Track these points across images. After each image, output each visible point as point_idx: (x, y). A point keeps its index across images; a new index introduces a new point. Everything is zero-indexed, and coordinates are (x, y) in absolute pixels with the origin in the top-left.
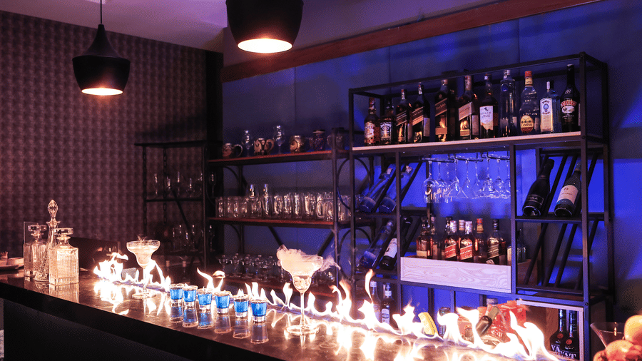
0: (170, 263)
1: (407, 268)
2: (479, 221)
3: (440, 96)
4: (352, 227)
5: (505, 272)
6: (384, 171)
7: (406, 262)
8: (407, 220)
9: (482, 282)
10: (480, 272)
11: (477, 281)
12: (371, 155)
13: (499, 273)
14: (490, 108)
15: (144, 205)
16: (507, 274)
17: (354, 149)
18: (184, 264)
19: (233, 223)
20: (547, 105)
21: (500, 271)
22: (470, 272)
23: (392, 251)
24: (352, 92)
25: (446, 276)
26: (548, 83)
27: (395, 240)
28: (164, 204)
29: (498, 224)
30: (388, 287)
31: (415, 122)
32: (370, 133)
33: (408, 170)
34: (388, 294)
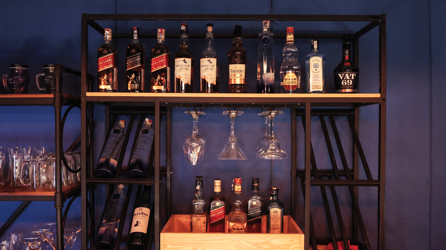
1: (169, 246)
5: (297, 241)
10: (268, 243)
13: (290, 243)
16: (300, 243)
17: (88, 94)
21: (292, 241)
26: (316, 43)
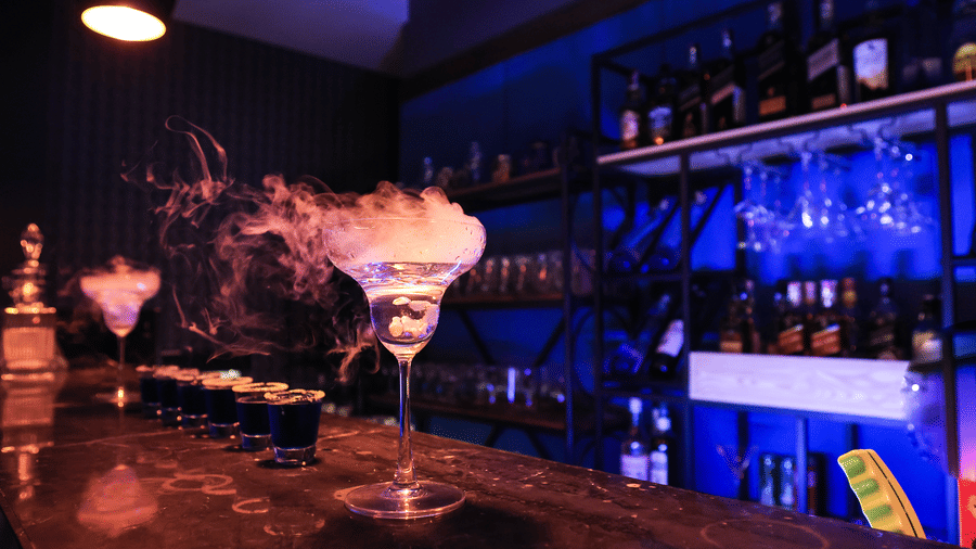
1: (703, 374)
2: (849, 281)
3: (769, 40)
4: (597, 302)
6: (655, 204)
7: (701, 364)
14: (880, 45)
17: (603, 160)
23: (672, 343)
24: (597, 64)
27: (679, 325)
30: (664, 412)
31: (717, 98)
32: (631, 129)
33: (700, 199)
34: (663, 424)
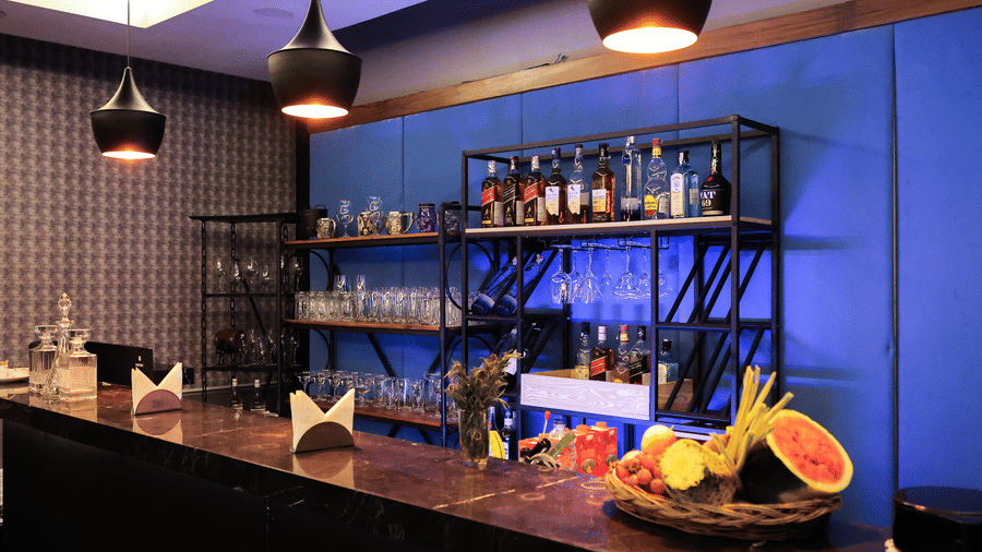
0: (238, 382)
1: (529, 389)
4: (464, 334)
5: (642, 393)
6: (510, 261)
7: (527, 381)
8: (536, 326)
9: (616, 407)
10: (614, 393)
11: (611, 405)
12: (496, 239)
13: (636, 395)
15: (204, 302)
16: (644, 396)
17: (468, 231)
18: (257, 384)
19: (319, 327)
20: (678, 180)
21: (637, 392)
22: (603, 393)
23: (511, 366)
24: (466, 157)
25: (574, 398)
26: (682, 155)
28: (232, 300)
29: (644, 332)
30: (508, 413)
33: (539, 260)
34: (508, 423)
